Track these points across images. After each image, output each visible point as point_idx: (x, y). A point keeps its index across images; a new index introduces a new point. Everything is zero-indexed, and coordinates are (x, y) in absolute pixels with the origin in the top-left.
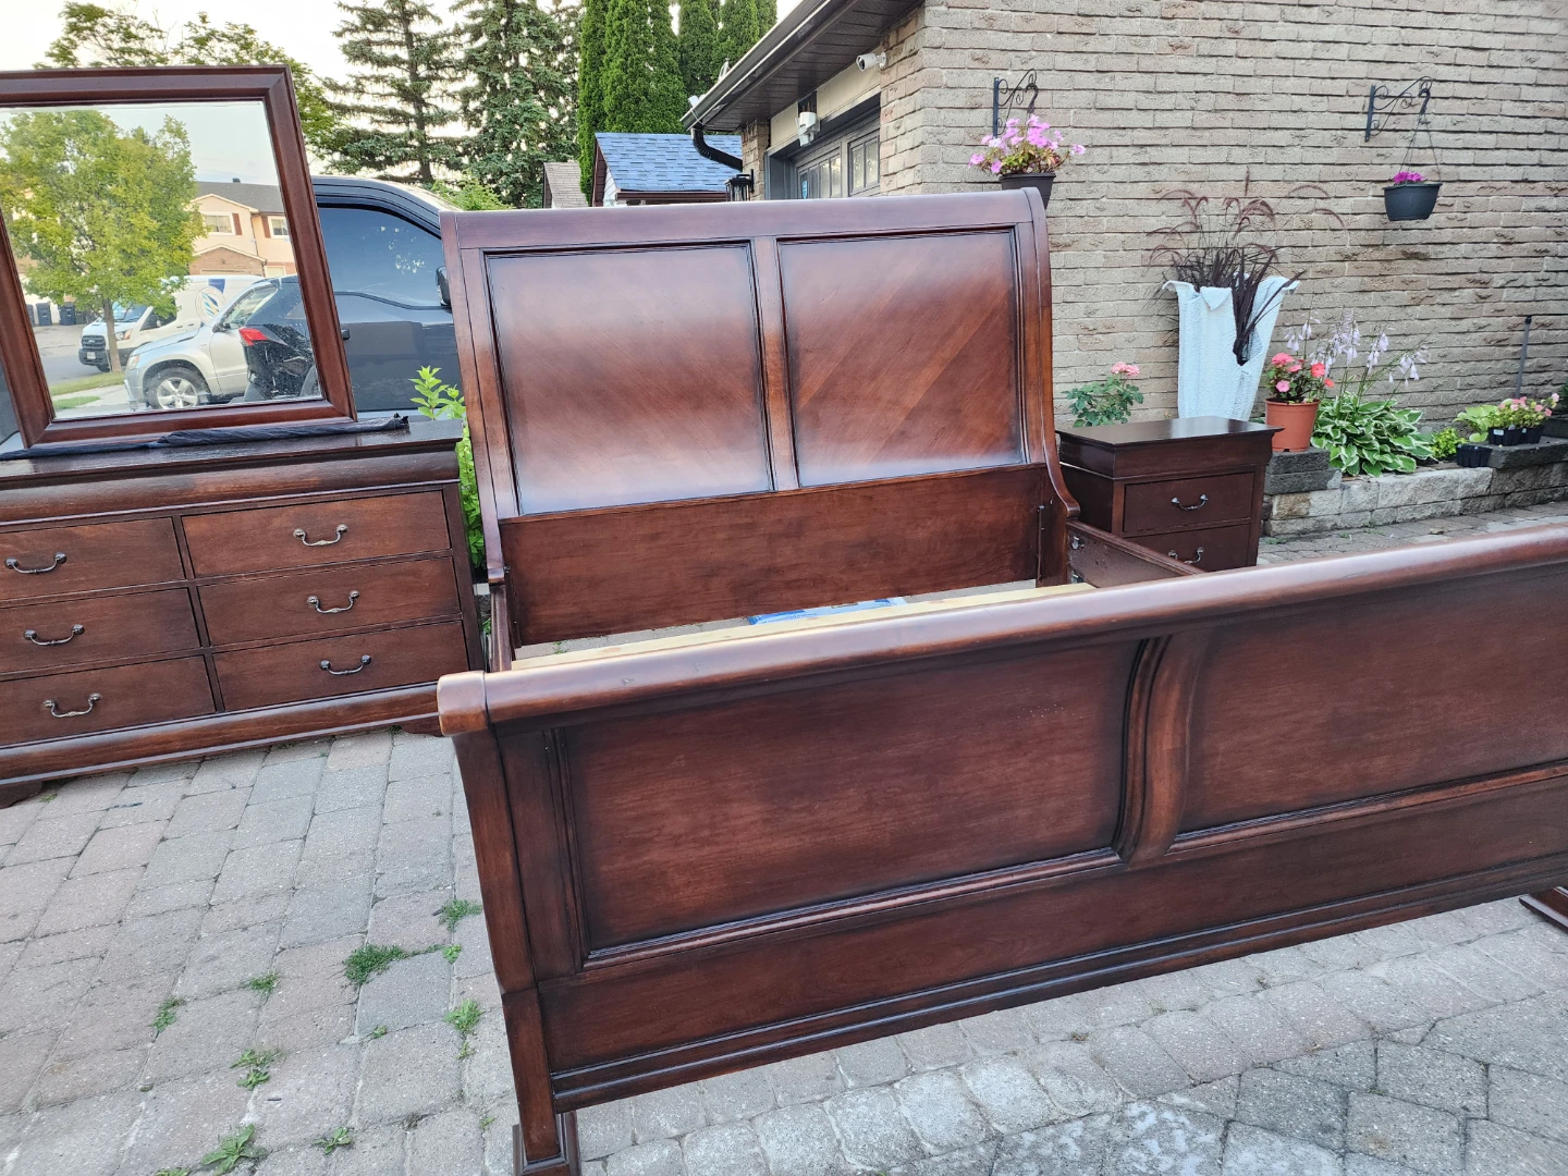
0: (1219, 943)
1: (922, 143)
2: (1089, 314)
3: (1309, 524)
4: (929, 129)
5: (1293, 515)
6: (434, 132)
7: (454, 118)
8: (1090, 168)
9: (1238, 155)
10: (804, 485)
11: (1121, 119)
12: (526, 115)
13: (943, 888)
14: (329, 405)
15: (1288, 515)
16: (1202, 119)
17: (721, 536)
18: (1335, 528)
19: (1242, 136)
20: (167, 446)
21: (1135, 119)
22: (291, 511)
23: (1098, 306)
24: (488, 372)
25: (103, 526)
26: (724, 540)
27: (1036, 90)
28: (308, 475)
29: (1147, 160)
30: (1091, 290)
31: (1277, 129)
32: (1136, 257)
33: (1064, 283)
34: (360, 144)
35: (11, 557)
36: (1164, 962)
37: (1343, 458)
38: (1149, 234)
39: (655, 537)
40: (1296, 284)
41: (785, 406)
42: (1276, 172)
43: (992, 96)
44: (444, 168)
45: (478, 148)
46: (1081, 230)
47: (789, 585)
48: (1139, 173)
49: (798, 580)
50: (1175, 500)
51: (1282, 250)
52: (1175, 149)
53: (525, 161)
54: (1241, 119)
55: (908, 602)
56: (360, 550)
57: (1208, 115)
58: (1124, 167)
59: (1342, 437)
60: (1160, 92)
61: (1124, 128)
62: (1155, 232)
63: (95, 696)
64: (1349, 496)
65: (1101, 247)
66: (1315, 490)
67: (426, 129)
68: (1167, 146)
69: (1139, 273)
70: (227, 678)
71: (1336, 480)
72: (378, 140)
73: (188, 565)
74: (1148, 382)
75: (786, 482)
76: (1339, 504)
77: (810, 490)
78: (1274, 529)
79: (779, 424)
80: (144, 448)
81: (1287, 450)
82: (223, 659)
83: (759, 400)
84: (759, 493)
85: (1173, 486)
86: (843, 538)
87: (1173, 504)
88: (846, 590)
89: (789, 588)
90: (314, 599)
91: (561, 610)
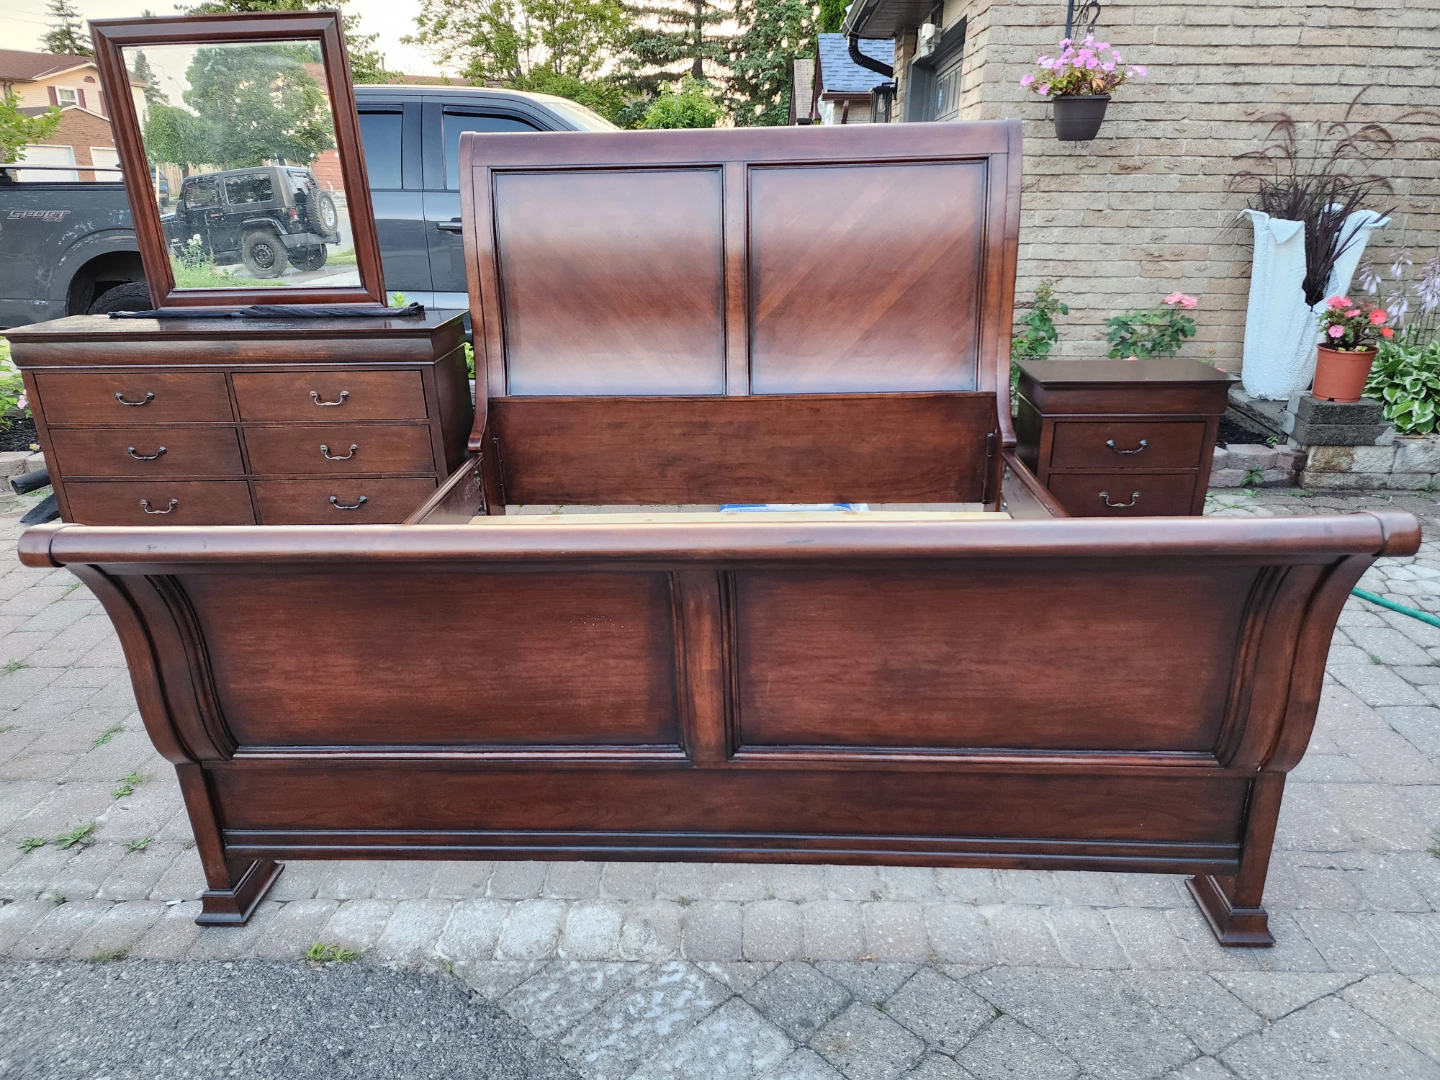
0: (793, 848)
1: (986, 62)
2: (1156, 240)
3: (1351, 480)
4: (994, 47)
5: (1329, 468)
6: (710, 31)
7: (728, 16)
8: (1171, 88)
9: (1353, 76)
10: (756, 392)
11: (1213, 36)
12: (789, 13)
13: (524, 751)
14: (365, 292)
15: (1324, 468)
16: (1312, 36)
17: (677, 431)
18: (1384, 487)
19: (1359, 55)
20: (247, 317)
21: (1230, 35)
22: (308, 376)
23: (1167, 232)
24: (488, 272)
25: (179, 375)
26: (681, 435)
27: (1099, 7)
28: (318, 350)
29: (1240, 80)
30: (1160, 216)
31: (1405, 48)
32: (1218, 182)
33: (1130, 207)
34: (643, 44)
35: (120, 392)
36: (738, 853)
37: (1414, 413)
38: (1236, 158)
39: (619, 426)
40: (1386, 220)
41: (742, 318)
42: (1400, 96)
43: (1066, 14)
44: (714, 65)
45: (745, 45)
46: (1154, 152)
47: (737, 481)
48: (1229, 93)
49: (747, 478)
50: (1110, 442)
51: (1399, 180)
52: (1276, 68)
53: (783, 57)
54: (1361, 37)
56: (357, 411)
57: (1319, 31)
58: (1212, 87)
59: (1421, 390)
60: (1263, 7)
61: (1217, 46)
62: (1242, 156)
63: (174, 501)
64: (1404, 455)
65: (1177, 170)
66: (1360, 444)
67: (703, 29)
68: (1266, 64)
69: (1219, 200)
70: (264, 499)
71: (1390, 435)
72: (659, 39)
73: (236, 411)
74: (1218, 314)
75: (737, 387)
76: (1390, 463)
77: (758, 398)
78: (1306, 481)
79: (737, 335)
80: (228, 317)
81: (1332, 400)
82: (260, 485)
83: (720, 312)
84: (712, 396)
85: (1109, 428)
86: (789, 445)
87: (1108, 446)
88: (791, 492)
89: (737, 484)
90: (324, 447)
91: (539, 479)
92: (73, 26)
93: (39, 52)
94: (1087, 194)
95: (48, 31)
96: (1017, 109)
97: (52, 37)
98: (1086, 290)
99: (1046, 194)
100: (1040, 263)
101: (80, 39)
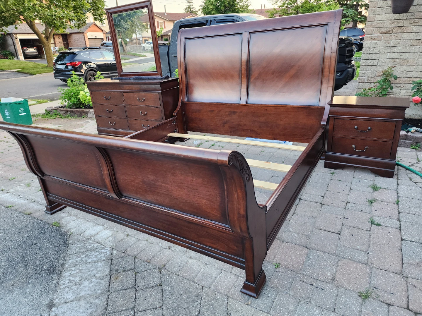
10: (249, 103)
14: (157, 73)
17: (227, 114)
22: (137, 94)
24: (183, 67)
25: (114, 93)
28: (138, 87)
35: (105, 96)
41: (246, 80)
47: (243, 130)
49: (246, 129)
55: (293, 144)
56: (146, 103)
63: (115, 122)
70: (130, 124)
73: (124, 102)
75: (243, 101)
77: (249, 105)
79: (244, 87)
80: (130, 79)
82: (129, 120)
83: (240, 78)
84: (236, 104)
85: (355, 122)
86: (258, 120)
87: (355, 128)
88: (259, 135)
89: (244, 131)
90: (140, 112)
91: (194, 125)
92: (191, 5)
93: (183, 13)
94: (414, 33)
95: (185, 7)
96: (384, 3)
97: (186, 9)
98: (412, 70)
99: (396, 34)
100: (392, 60)
101: (192, 8)
